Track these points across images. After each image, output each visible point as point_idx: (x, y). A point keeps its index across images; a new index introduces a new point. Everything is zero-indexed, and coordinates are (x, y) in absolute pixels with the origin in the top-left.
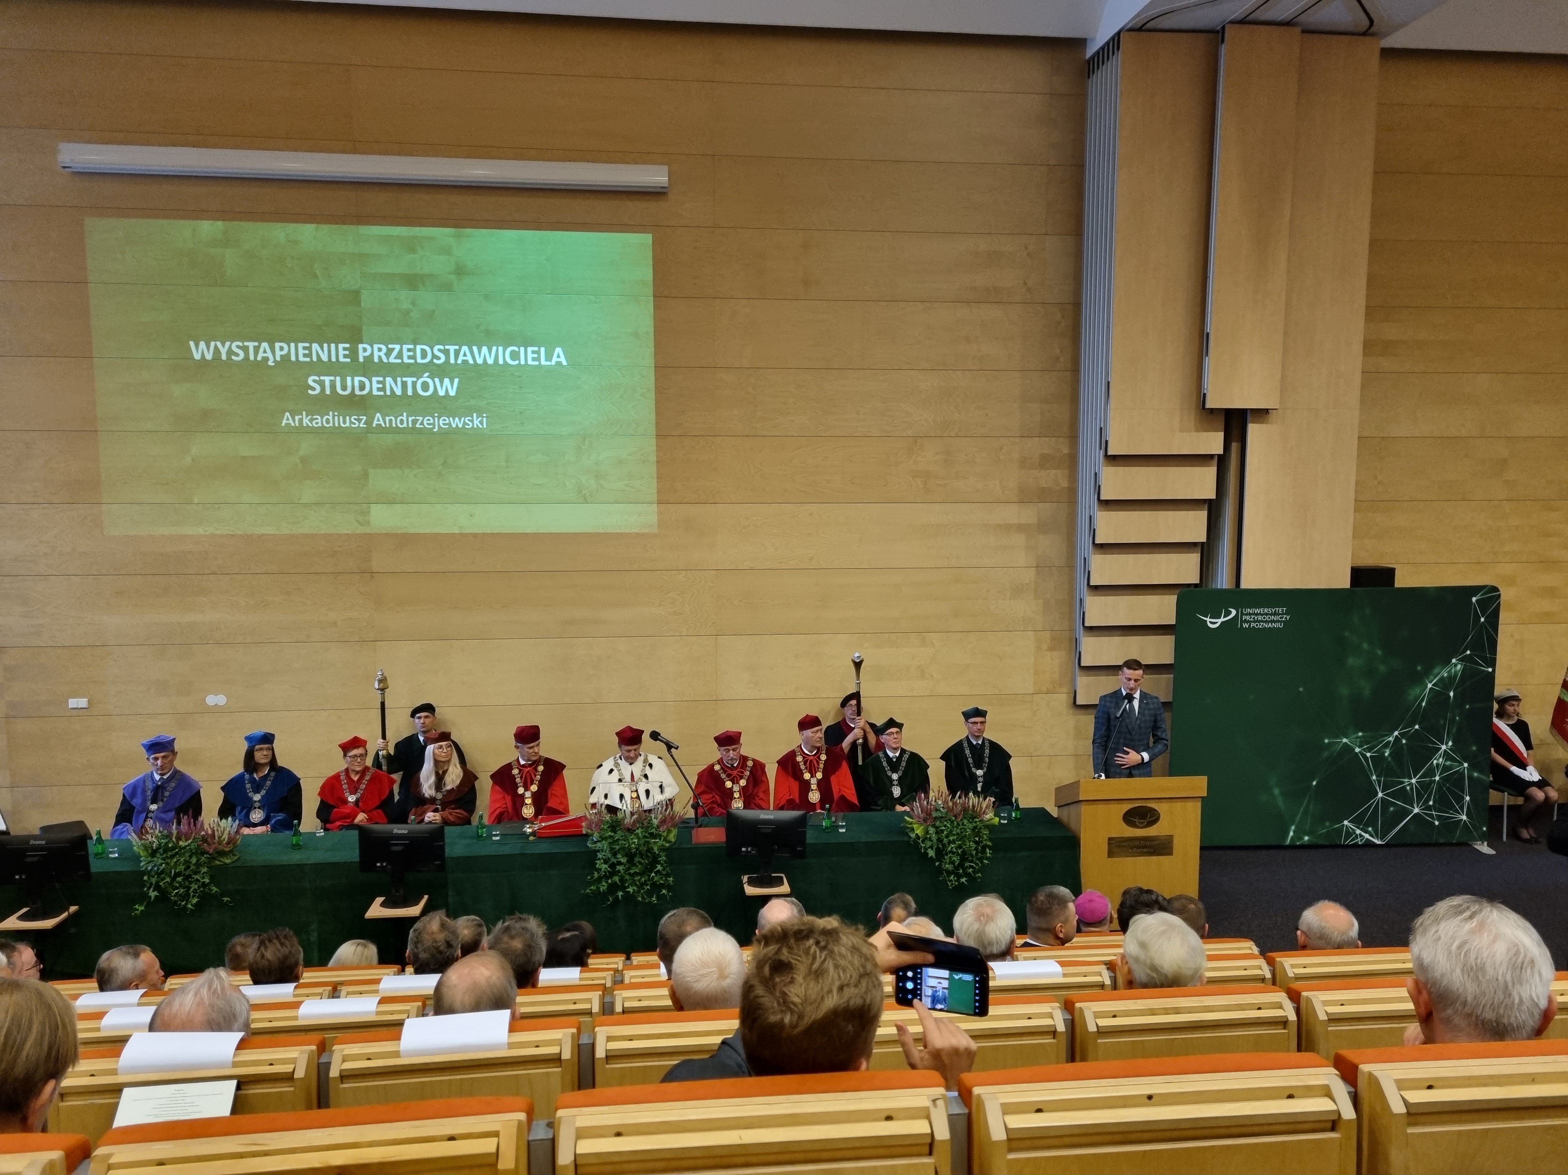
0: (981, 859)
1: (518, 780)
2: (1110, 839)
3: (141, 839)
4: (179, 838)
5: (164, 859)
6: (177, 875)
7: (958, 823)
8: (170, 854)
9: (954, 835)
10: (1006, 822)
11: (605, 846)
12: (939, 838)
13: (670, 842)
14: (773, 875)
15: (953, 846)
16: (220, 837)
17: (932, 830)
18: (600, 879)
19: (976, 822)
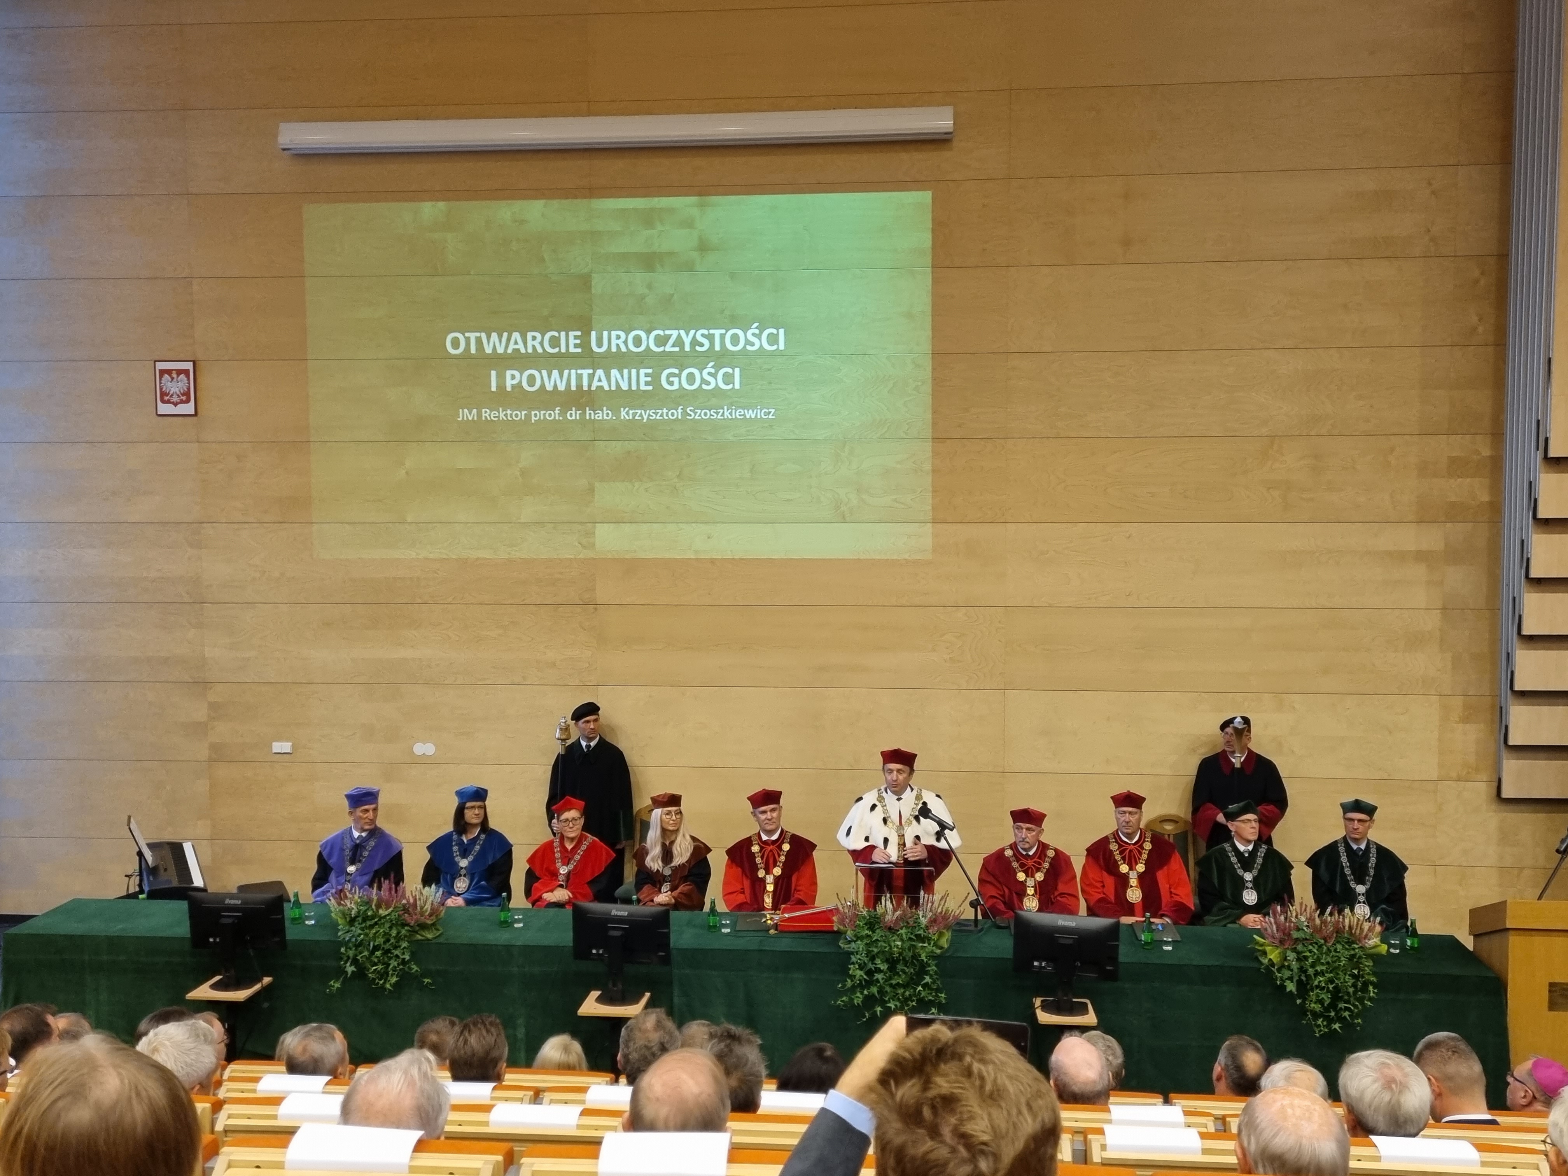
0: (1361, 1000)
1: (758, 860)
2: (1552, 985)
3: (339, 904)
4: (379, 906)
5: (362, 929)
6: (376, 948)
7: (1328, 949)
8: (369, 923)
9: (1322, 964)
10: (1398, 951)
11: (861, 947)
12: (1302, 967)
13: (941, 948)
14: (1074, 1000)
15: (1321, 979)
16: (422, 908)
17: (1291, 956)
18: (853, 989)
19: (1354, 949)
